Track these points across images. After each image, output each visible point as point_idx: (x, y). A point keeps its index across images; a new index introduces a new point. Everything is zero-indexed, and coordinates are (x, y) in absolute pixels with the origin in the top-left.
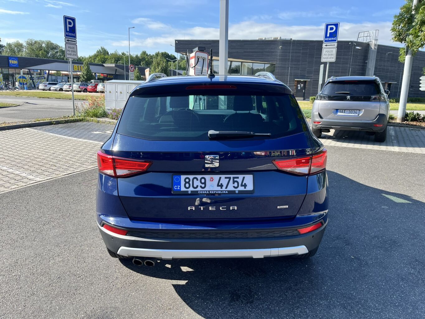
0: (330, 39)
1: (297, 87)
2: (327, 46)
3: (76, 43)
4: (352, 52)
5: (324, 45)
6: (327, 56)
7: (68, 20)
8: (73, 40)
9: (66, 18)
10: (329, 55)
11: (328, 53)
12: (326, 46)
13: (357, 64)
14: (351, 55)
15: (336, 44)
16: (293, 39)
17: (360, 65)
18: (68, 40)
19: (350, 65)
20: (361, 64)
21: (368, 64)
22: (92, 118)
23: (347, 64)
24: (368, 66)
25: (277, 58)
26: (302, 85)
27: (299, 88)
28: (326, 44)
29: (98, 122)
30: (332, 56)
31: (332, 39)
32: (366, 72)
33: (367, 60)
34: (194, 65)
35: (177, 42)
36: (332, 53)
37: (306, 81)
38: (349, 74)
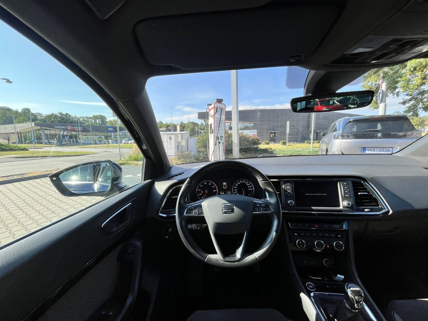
1: (270, 136)
16: (266, 109)
20: (307, 122)
21: (311, 121)
22: (133, 161)
23: (299, 121)
24: (311, 123)
25: (258, 120)
26: (273, 135)
27: (272, 136)
29: (137, 165)
32: (310, 126)
34: (213, 115)
37: (275, 132)
38: (301, 127)
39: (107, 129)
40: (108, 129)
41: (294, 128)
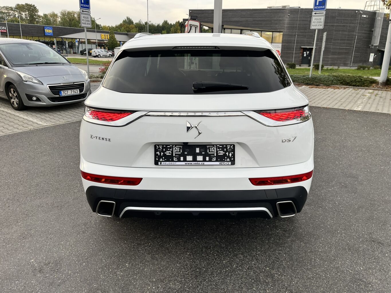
0: (319, 7)
1: (303, 54)
2: (317, 14)
3: (89, 13)
4: (358, 20)
5: (313, 13)
6: (316, 24)
8: (87, 11)
10: (318, 22)
11: (317, 21)
12: (315, 14)
13: (363, 32)
14: (358, 23)
15: (324, 12)
17: (366, 33)
18: (82, 11)
19: (356, 33)
20: (368, 32)
21: (374, 32)
23: (353, 31)
24: (374, 35)
25: (284, 27)
26: (308, 52)
27: (305, 55)
28: (315, 12)
30: (321, 24)
31: (321, 7)
32: (372, 40)
33: (373, 28)
34: (187, 32)
35: (191, 12)
36: (321, 21)
38: (355, 42)
39: (44, 31)
40: (46, 30)
41: (344, 43)
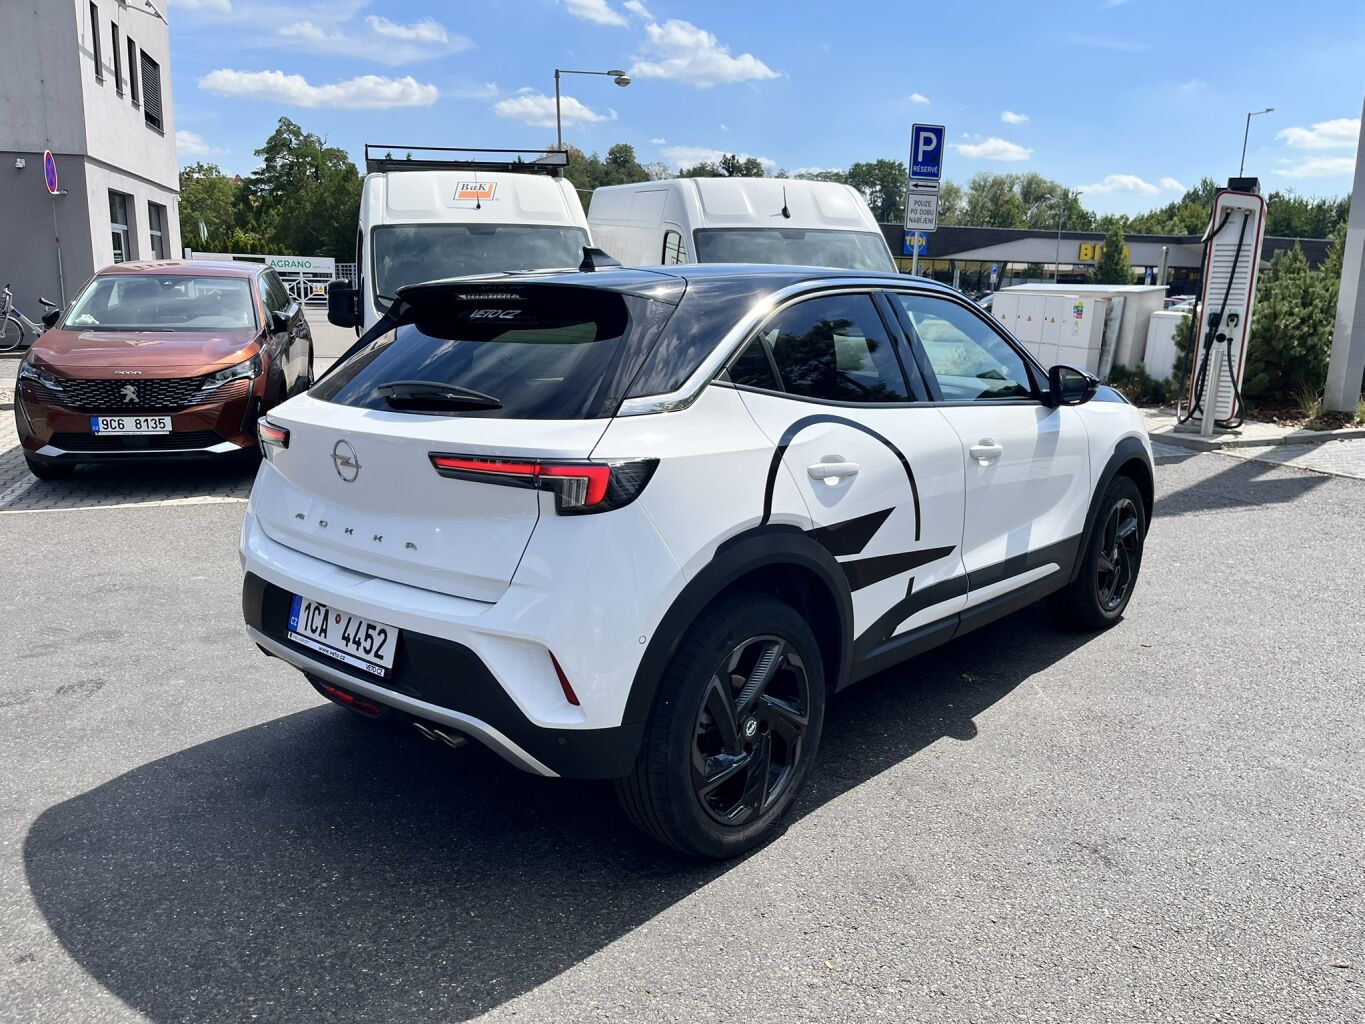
3: (936, 189)
7: (923, 135)
8: (929, 184)
9: (918, 130)
18: (916, 186)
39: (904, 241)
40: (907, 238)
